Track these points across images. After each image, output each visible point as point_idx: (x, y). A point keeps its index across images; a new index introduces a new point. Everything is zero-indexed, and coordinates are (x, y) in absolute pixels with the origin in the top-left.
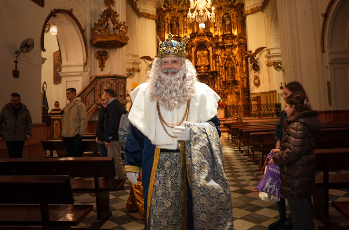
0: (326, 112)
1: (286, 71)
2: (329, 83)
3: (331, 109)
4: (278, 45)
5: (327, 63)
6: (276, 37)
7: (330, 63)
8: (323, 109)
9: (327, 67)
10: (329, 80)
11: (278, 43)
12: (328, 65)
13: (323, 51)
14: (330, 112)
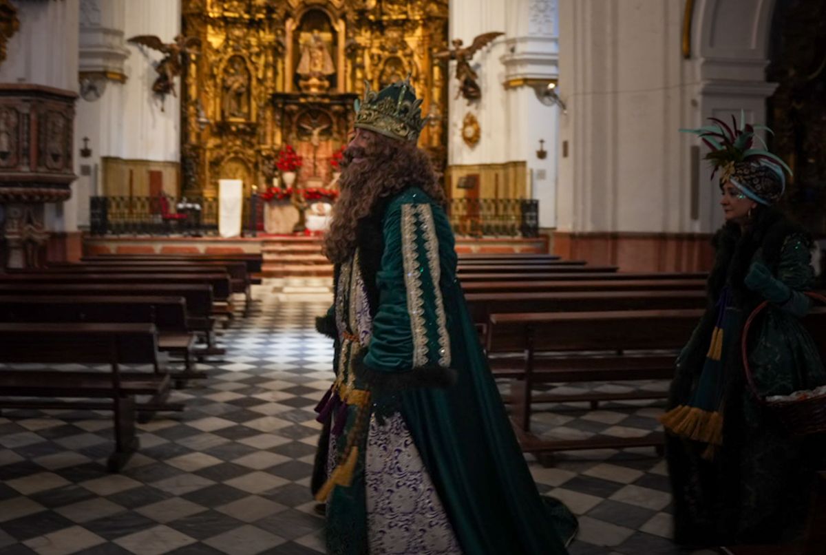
0: (679, 238)
1: (570, 105)
2: (695, 151)
3: (697, 228)
4: (540, 30)
5: (696, 90)
6: (536, 6)
7: (705, 93)
8: (674, 228)
9: (694, 103)
11: (540, 23)
12: (699, 99)
13: (687, 55)
14: (691, 237)
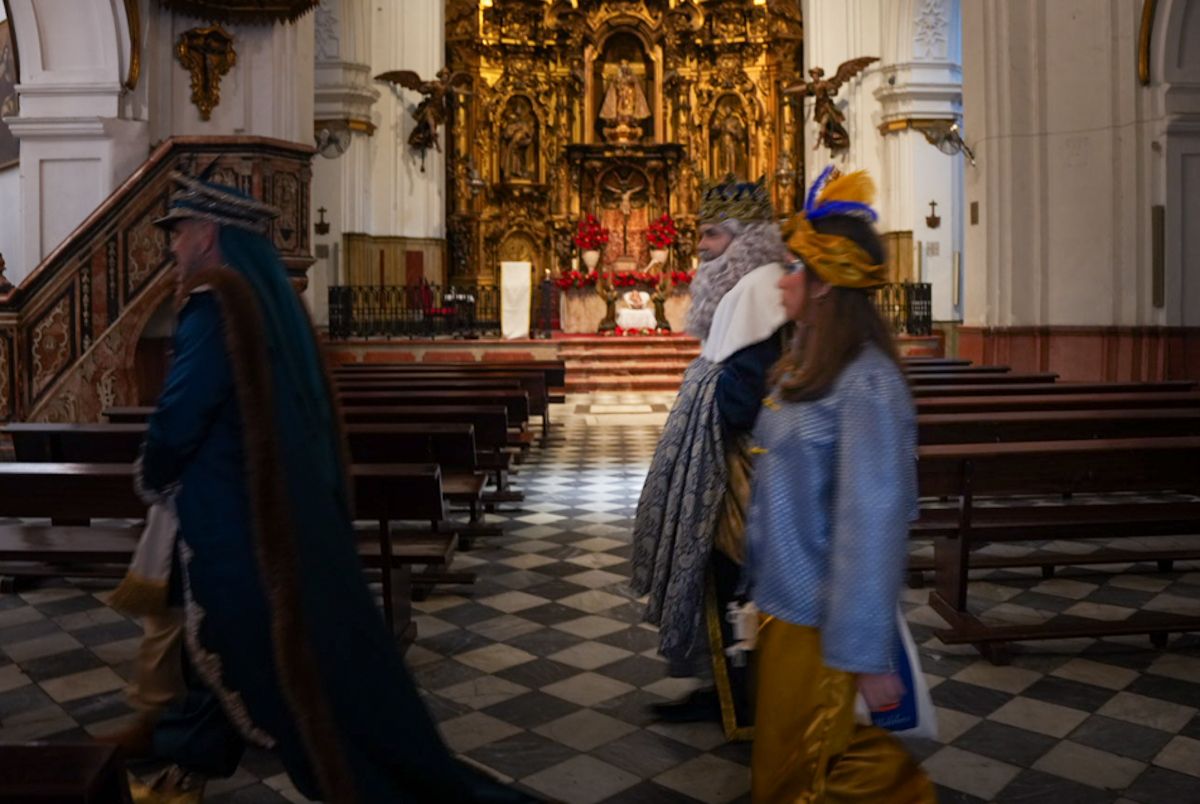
0: (1137, 333)
1: (980, 153)
2: (1159, 213)
3: (1162, 319)
4: (928, 53)
5: (1159, 128)
6: (922, 20)
7: (1171, 133)
8: (1129, 319)
9: (1156, 146)
10: (1162, 201)
11: (929, 43)
12: (1163, 140)
13: (1146, 80)
14: (1154, 332)
